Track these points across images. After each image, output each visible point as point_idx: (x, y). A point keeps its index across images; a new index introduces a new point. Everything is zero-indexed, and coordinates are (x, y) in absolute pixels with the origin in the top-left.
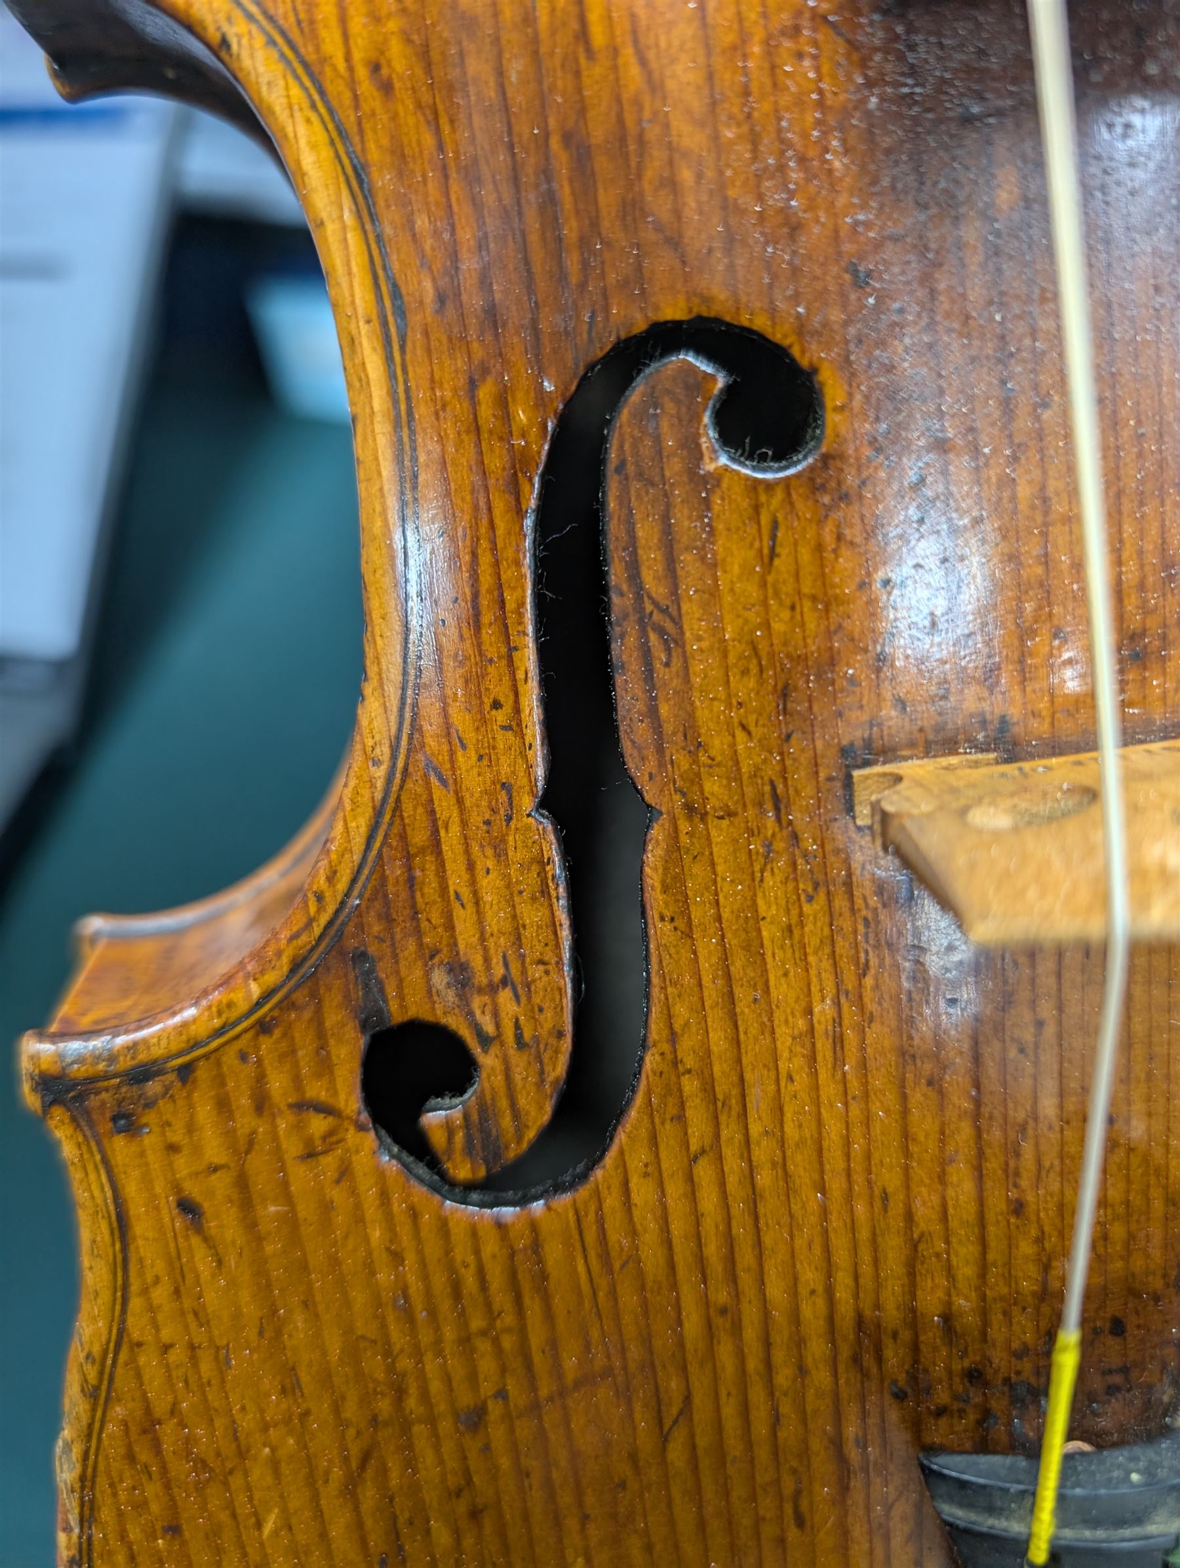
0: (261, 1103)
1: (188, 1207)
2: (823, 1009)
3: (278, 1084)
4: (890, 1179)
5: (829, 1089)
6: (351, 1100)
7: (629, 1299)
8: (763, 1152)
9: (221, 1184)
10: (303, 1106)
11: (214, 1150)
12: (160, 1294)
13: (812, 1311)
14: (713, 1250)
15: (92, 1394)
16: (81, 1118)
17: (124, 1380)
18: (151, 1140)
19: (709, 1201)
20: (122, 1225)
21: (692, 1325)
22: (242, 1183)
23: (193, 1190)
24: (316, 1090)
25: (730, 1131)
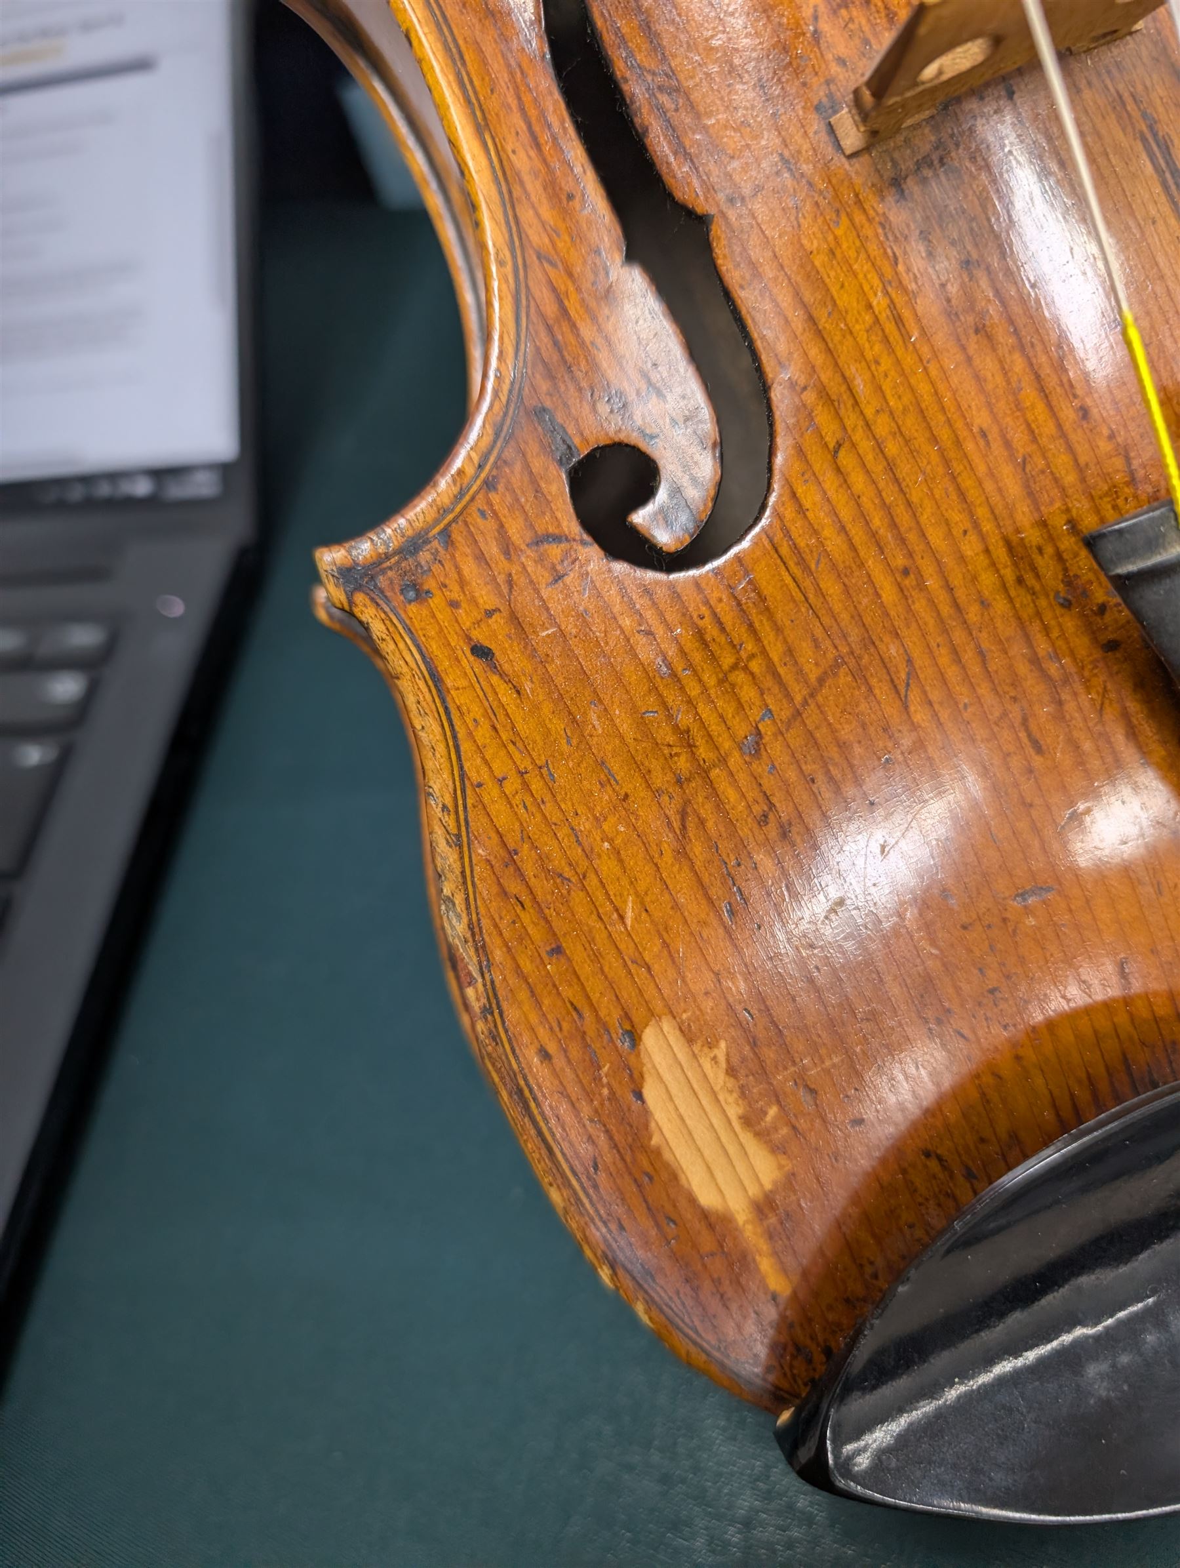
0: (508, 549)
1: (481, 652)
2: (879, 302)
3: (516, 530)
4: (981, 419)
5: (909, 360)
6: (571, 525)
7: (832, 588)
8: (882, 427)
9: (498, 622)
10: (540, 540)
11: (487, 598)
12: (483, 734)
13: (971, 547)
14: (878, 521)
15: (457, 842)
16: (378, 597)
17: (478, 822)
18: (436, 602)
19: (858, 481)
20: (436, 679)
21: (889, 594)
22: (514, 619)
23: (479, 636)
24: (544, 525)
25: (851, 419)
